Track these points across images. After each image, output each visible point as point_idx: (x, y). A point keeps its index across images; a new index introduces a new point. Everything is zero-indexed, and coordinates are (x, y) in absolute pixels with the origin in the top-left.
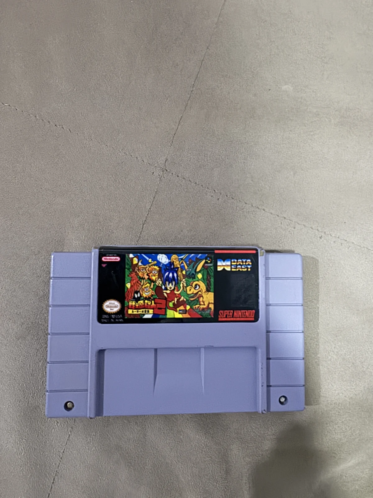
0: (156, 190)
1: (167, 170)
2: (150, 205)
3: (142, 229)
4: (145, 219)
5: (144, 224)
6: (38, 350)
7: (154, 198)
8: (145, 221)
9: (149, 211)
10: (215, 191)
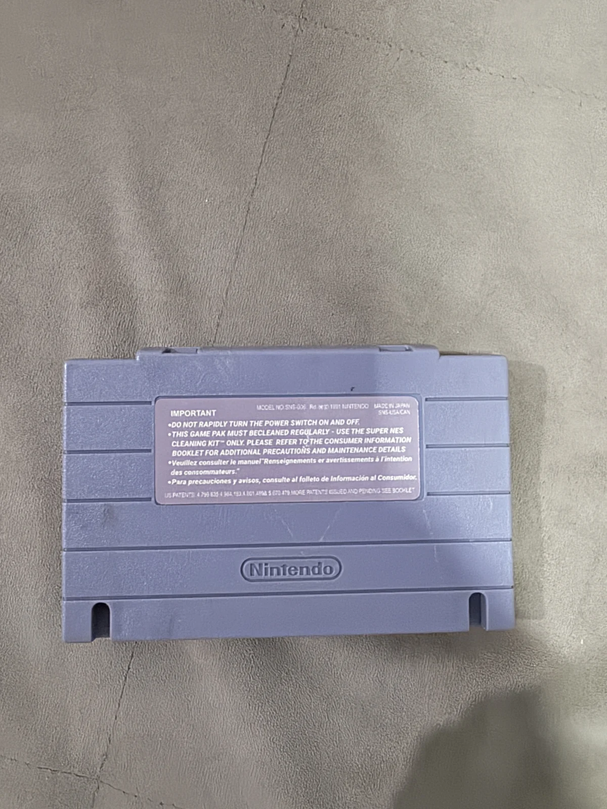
0: (290, 54)
1: (306, 19)
2: (283, 79)
3: (273, 117)
4: (275, 101)
5: (275, 110)
6: (119, 325)
7: (288, 66)
8: (277, 104)
9: (282, 89)
10: (391, 46)
